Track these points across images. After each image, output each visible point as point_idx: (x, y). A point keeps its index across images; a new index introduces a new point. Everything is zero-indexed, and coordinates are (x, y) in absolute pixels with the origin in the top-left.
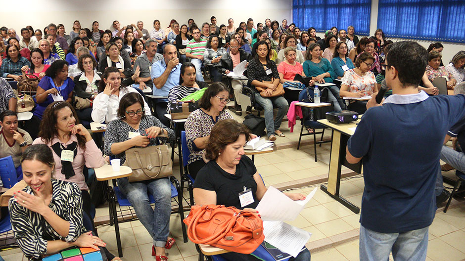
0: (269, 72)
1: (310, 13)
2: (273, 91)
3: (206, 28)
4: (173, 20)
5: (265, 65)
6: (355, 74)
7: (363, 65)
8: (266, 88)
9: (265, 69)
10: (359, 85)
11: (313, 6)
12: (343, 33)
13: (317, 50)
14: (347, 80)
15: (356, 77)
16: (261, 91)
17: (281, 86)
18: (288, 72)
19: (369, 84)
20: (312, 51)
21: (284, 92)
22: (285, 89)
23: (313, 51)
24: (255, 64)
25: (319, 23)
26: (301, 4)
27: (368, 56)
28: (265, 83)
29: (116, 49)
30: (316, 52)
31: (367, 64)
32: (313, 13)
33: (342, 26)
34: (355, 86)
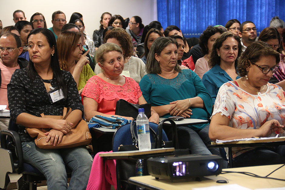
0: (56, 96)
2: (64, 134)
5: (47, 81)
6: (240, 91)
7: (254, 71)
8: (47, 129)
9: (48, 90)
10: (253, 114)
12: (249, 29)
13: (170, 53)
14: (223, 104)
15: (243, 96)
16: (36, 136)
17: (84, 126)
18: (107, 98)
19: (275, 110)
20: (159, 54)
21: (88, 136)
22: (92, 131)
23: (163, 53)
24: (25, 79)
25: (209, 18)
27: (263, 50)
28: (45, 119)
30: (169, 57)
31: (262, 69)
34: (244, 116)
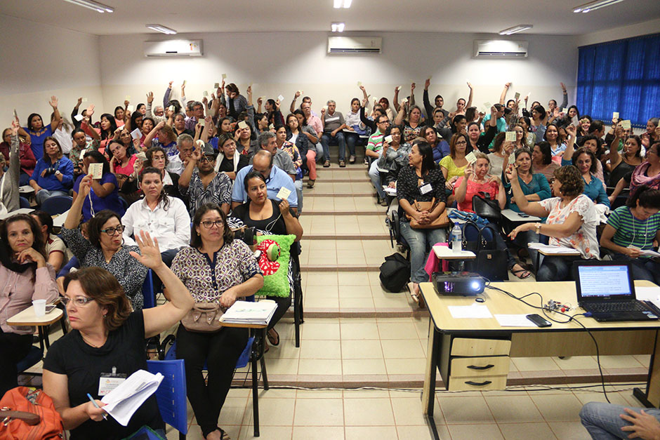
1: (600, 94)
3: (415, 113)
4: (383, 98)
9: (419, 185)
11: (605, 83)
26: (589, 79)
29: (232, 144)
32: (604, 94)
33: (645, 117)
